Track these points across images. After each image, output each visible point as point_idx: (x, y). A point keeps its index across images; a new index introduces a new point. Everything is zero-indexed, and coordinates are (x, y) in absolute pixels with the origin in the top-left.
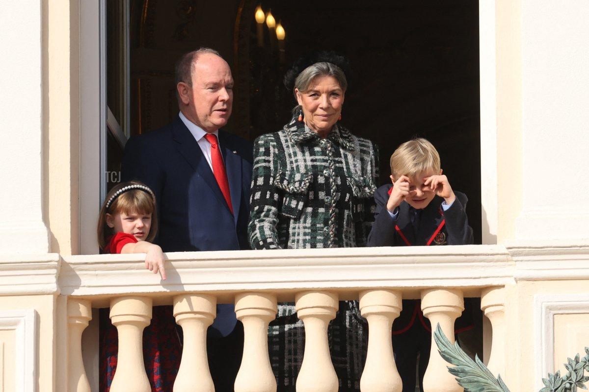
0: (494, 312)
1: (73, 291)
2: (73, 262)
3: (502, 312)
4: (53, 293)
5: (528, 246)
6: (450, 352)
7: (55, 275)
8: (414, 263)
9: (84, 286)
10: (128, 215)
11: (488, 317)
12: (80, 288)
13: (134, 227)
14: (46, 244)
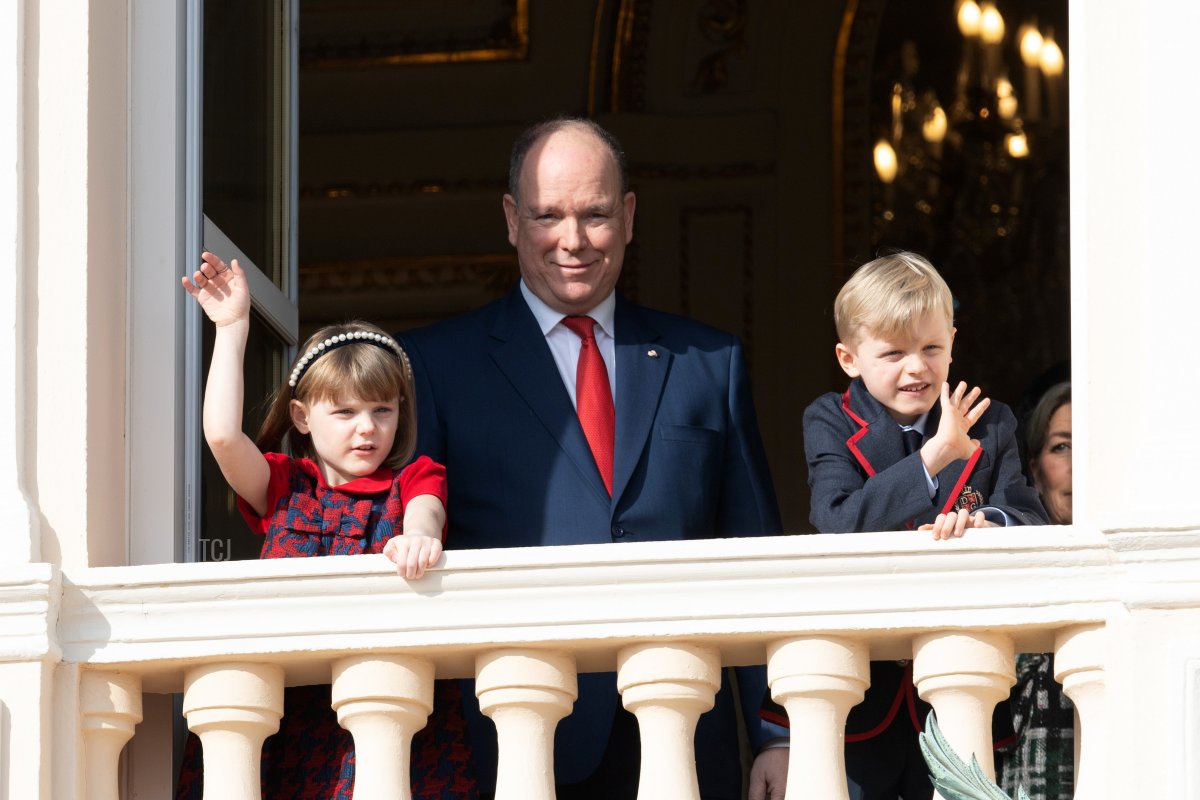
0: (1081, 687)
1: (93, 653)
2: (89, 583)
3: (1099, 684)
4: (42, 659)
5: (1153, 526)
6: (957, 780)
7: (45, 615)
8: (890, 571)
9: (118, 641)
10: (336, 403)
11: (1072, 698)
12: (109, 645)
13: (352, 433)
14: (24, 543)
